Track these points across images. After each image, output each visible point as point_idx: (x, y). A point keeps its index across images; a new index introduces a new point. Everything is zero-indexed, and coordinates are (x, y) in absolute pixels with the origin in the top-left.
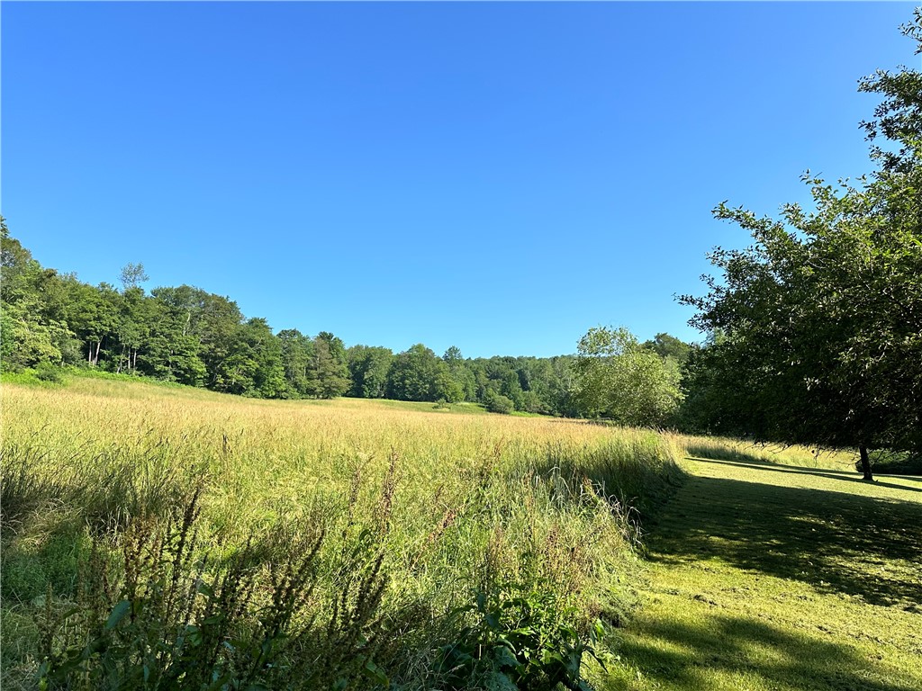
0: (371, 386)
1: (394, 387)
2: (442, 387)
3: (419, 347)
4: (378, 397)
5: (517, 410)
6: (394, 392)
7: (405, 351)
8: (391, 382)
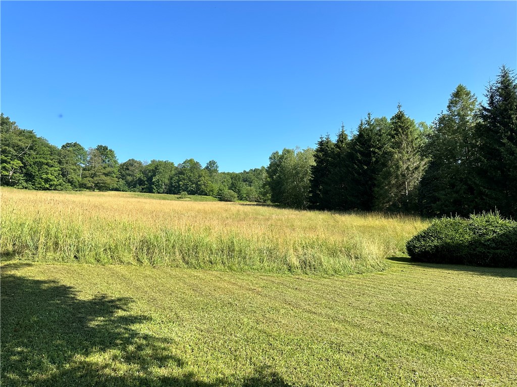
0: (158, 186)
1: (173, 187)
2: (203, 186)
3: (191, 161)
4: (163, 193)
5: (241, 200)
6: (173, 189)
7: (181, 163)
8: (171, 183)
